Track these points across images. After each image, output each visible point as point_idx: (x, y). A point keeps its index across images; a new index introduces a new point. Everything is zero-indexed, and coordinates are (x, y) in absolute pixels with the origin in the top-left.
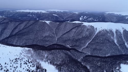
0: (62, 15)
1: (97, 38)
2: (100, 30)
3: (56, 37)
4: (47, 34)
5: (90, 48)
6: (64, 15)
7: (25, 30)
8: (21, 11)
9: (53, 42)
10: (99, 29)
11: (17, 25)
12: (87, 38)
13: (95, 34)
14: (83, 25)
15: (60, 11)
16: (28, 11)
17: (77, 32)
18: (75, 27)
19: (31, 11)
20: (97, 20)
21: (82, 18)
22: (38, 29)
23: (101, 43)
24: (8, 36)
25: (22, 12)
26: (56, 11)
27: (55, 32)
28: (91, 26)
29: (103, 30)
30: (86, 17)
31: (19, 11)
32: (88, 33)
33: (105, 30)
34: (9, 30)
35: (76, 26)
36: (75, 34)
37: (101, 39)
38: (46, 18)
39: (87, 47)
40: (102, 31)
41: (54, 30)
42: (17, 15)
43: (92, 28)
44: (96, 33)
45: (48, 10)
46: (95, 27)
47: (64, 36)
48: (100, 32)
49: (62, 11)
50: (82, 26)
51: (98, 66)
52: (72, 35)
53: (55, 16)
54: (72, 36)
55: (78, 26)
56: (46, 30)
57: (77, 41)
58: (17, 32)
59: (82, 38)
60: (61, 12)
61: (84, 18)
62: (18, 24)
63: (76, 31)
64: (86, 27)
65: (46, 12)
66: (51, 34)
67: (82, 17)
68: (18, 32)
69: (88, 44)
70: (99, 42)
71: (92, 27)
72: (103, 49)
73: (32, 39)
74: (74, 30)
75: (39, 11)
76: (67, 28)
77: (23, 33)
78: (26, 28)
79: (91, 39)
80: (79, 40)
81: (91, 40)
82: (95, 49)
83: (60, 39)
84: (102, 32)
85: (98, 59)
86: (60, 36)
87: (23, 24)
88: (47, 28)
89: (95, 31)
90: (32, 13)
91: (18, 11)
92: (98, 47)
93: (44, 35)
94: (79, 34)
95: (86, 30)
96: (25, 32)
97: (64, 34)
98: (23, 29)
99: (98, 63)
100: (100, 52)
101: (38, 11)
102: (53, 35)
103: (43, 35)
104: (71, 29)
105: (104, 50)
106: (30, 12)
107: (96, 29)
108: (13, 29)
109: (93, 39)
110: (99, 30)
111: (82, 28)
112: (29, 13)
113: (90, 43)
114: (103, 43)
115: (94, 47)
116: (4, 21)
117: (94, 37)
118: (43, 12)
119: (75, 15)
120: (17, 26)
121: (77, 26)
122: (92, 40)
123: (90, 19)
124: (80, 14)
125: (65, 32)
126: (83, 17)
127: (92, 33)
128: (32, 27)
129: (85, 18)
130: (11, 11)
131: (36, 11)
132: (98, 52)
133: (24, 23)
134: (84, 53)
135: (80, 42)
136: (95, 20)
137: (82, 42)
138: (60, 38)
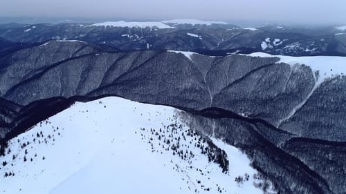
0: (212, 35)
1: (321, 97)
2: (329, 75)
3: (210, 92)
4: (188, 83)
5: (300, 122)
6: (216, 34)
7: (135, 74)
8: (106, 24)
9: (204, 105)
10: (325, 74)
11: (115, 60)
12: (292, 96)
13: (313, 86)
14: (280, 62)
15: (202, 23)
16: (122, 24)
17: (263, 80)
18: (259, 68)
19: (130, 25)
20: (311, 48)
21: (267, 43)
22: (166, 72)
23: (332, 111)
24: (98, 87)
25: (108, 26)
26: (193, 22)
27: (207, 79)
28: (303, 65)
29: (338, 77)
30: (278, 40)
31: (101, 24)
32: (293, 84)
33: (343, 77)
34: (98, 73)
35: (260, 66)
36: (260, 84)
37: (332, 100)
38: (170, 42)
39: (293, 119)
40: (334, 79)
41: (205, 76)
42: (96, 35)
43: (306, 70)
44: (318, 84)
45: (171, 22)
46: (314, 69)
47: (231, 89)
48: (327, 82)
49: (208, 23)
50: (278, 64)
51: (328, 159)
52: (250, 87)
53: (193, 37)
54: (251, 91)
55: (266, 66)
56: (186, 74)
57: (265, 102)
58: (117, 76)
59: (277, 96)
60: (204, 26)
61: (274, 43)
62: (117, 57)
63: (261, 79)
64: (290, 68)
65: (169, 27)
66: (198, 83)
67: (267, 40)
68: (118, 78)
69: (294, 111)
70: (325, 106)
71: (306, 68)
72: (337, 125)
73: (154, 94)
74: (256, 76)
75: (151, 25)
76: (237, 69)
77: (132, 80)
78: (136, 68)
79: (302, 100)
80: (272, 100)
81: (304, 103)
82: (314, 125)
83: (221, 96)
84: (334, 82)
85: (326, 146)
86: (220, 89)
87: (128, 59)
88: (186, 68)
89: (314, 80)
90: (134, 31)
91: (97, 25)
92: (322, 120)
93: (182, 87)
94: (271, 86)
95: (288, 75)
96: (136, 78)
97: (230, 85)
98: (130, 71)
99: (328, 154)
100: (328, 132)
101: (147, 25)
102: (202, 87)
103: (178, 86)
104: (249, 74)
105: (340, 129)
106: (127, 27)
107: (317, 73)
108: (106, 70)
109: (308, 100)
110: (327, 77)
111: (278, 69)
112: (126, 30)
113: (301, 109)
114: (337, 111)
115: (312, 119)
116: (84, 50)
117: (310, 95)
118: (161, 26)
119: (247, 35)
120: (116, 62)
121: (263, 65)
122: (306, 103)
123: (292, 46)
124: (262, 32)
125: (233, 80)
126: (272, 40)
127: (306, 85)
128: (151, 65)
129: (277, 43)
130: (81, 25)
131: (142, 25)
132: (325, 131)
133: (131, 56)
134: (286, 132)
135: (275, 107)
136: (307, 50)
137: (279, 106)
138: (220, 93)
